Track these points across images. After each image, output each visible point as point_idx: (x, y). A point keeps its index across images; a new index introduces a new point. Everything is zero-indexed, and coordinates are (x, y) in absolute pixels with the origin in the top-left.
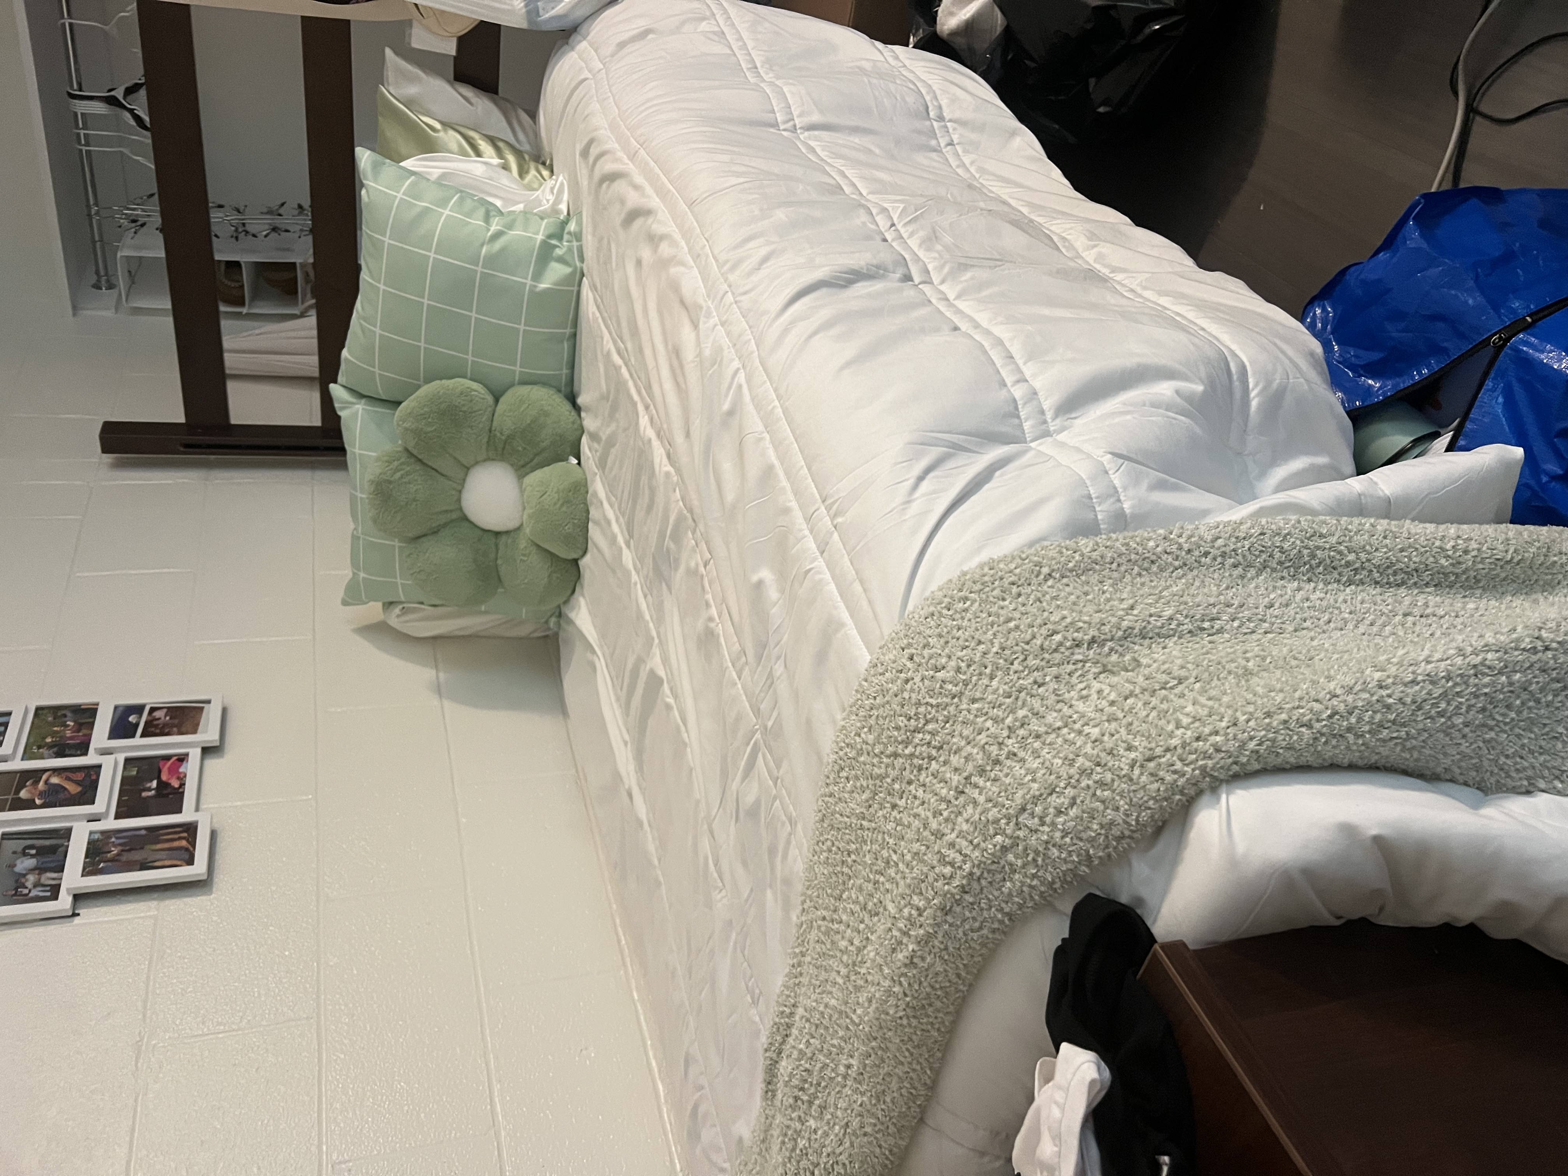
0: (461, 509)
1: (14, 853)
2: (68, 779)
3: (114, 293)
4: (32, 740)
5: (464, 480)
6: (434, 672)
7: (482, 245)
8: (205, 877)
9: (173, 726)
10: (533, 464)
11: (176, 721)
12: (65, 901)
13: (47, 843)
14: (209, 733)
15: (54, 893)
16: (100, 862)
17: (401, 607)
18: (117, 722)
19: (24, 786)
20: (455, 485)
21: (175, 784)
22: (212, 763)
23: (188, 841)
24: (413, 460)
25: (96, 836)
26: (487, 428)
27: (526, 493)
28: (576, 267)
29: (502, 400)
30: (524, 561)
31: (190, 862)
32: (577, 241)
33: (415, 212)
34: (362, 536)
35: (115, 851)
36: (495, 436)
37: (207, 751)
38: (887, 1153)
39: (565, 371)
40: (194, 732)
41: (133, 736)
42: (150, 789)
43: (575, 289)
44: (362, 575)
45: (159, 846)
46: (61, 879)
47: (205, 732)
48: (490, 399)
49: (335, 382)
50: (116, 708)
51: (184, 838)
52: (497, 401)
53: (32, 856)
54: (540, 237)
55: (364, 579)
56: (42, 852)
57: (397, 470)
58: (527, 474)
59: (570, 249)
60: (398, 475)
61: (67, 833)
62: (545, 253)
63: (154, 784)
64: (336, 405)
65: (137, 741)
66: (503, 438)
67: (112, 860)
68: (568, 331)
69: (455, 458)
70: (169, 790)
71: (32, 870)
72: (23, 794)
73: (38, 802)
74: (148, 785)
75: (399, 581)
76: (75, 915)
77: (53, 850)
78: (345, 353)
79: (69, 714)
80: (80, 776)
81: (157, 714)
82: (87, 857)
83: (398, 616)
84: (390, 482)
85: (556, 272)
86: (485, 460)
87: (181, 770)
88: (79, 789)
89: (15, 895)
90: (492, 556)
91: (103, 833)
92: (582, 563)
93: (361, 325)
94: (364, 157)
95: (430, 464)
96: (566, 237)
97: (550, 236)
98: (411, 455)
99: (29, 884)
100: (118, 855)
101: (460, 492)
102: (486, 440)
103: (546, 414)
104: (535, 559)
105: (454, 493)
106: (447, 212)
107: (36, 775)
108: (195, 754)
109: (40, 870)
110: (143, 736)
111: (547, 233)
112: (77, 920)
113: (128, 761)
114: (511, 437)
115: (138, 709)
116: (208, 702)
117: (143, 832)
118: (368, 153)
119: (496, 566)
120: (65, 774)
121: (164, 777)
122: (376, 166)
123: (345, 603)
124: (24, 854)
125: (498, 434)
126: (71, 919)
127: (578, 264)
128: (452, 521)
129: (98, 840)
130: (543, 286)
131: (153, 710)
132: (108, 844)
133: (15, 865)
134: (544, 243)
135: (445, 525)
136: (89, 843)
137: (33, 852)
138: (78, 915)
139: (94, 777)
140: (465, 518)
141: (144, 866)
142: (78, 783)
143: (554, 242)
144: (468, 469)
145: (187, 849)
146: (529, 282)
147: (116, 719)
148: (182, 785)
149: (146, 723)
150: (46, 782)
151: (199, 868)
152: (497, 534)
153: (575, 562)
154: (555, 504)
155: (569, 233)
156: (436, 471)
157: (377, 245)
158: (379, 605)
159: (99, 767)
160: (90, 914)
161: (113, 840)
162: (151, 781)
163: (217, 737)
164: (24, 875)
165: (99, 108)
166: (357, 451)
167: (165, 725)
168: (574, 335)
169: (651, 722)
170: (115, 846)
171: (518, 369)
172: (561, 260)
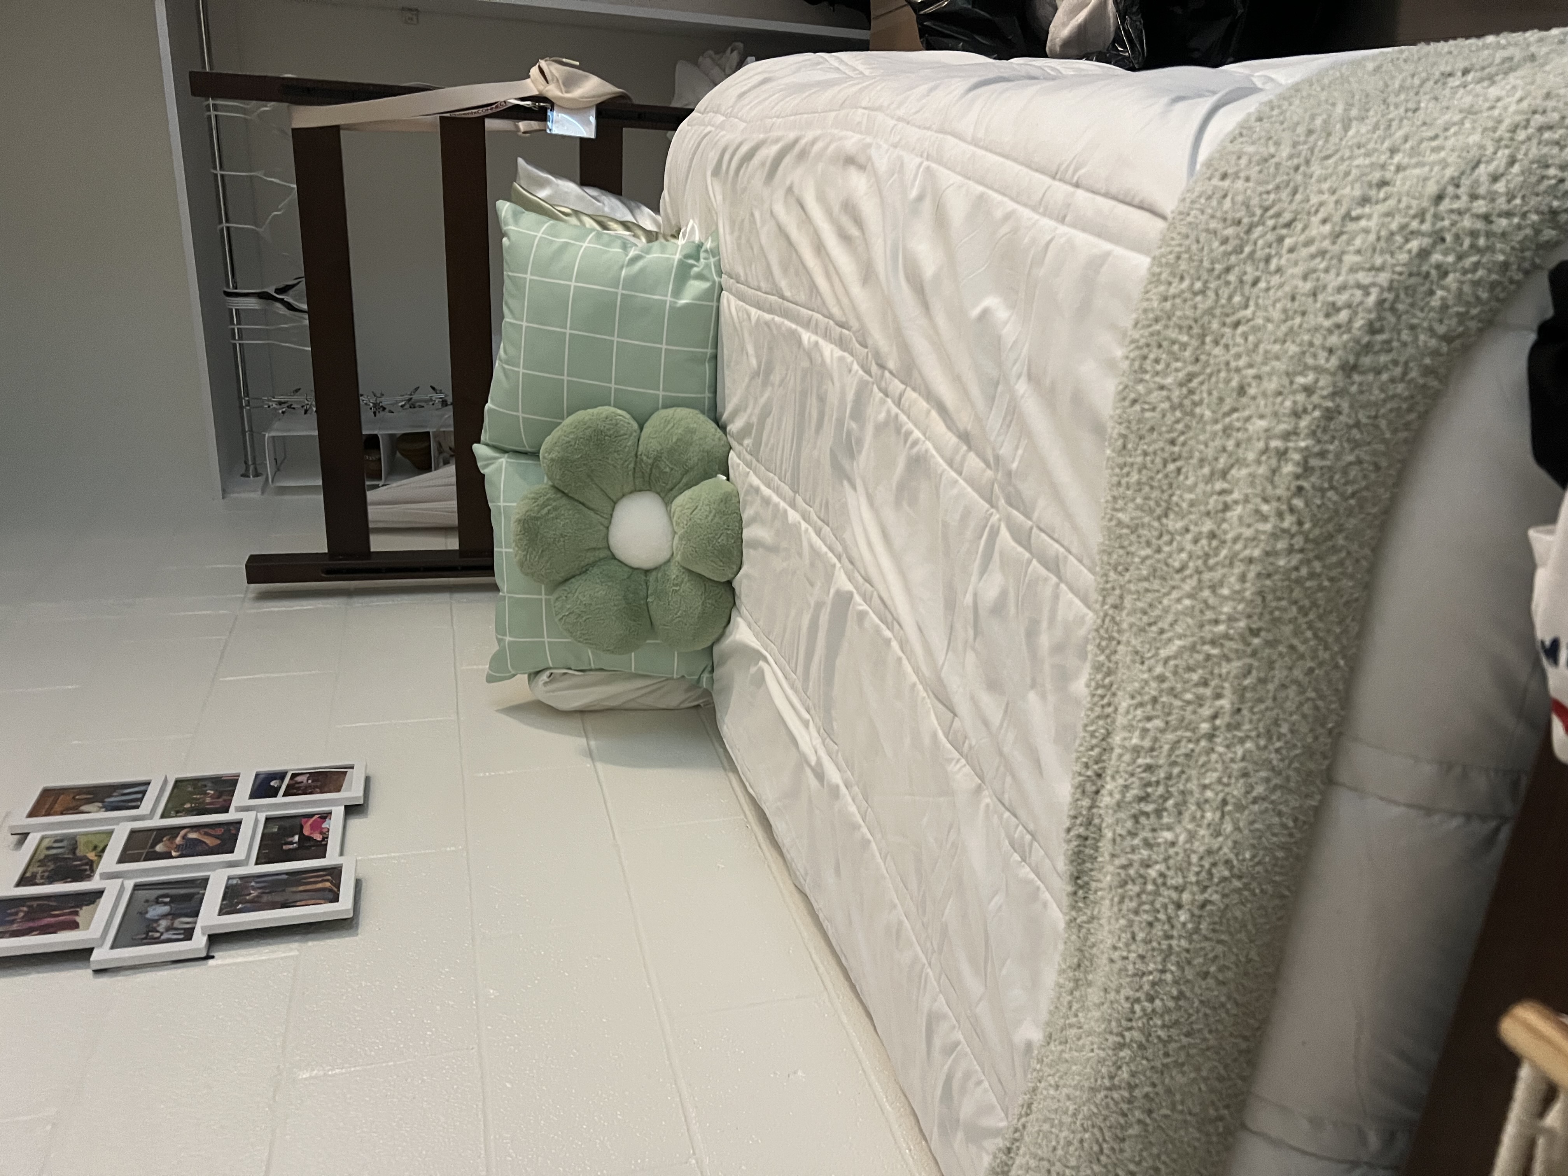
0: (609, 548)
1: (147, 901)
2: (206, 834)
3: (261, 479)
4: (170, 805)
5: (611, 515)
6: (584, 740)
7: (622, 267)
8: (351, 916)
9: (317, 787)
10: (681, 485)
11: (319, 784)
12: (199, 941)
13: (182, 891)
14: (352, 791)
15: (188, 934)
16: (238, 904)
17: (548, 673)
18: (259, 785)
19: (160, 841)
20: (602, 520)
21: (318, 837)
22: (355, 823)
23: (331, 883)
24: (559, 495)
25: (235, 882)
26: (633, 453)
27: (675, 519)
28: (714, 282)
29: (647, 425)
30: (676, 591)
31: (336, 899)
32: (714, 256)
33: (555, 247)
34: (507, 595)
35: (254, 893)
36: (642, 460)
37: (352, 810)
38: (1291, 824)
39: (707, 395)
40: (339, 791)
41: (275, 796)
42: (292, 843)
43: (715, 304)
44: (508, 639)
45: (301, 888)
46: (195, 923)
47: (349, 789)
48: (635, 426)
49: (479, 442)
50: (257, 775)
51: (328, 880)
52: (641, 428)
53: (166, 904)
54: (678, 257)
55: (510, 643)
56: (174, 899)
57: (544, 505)
58: (675, 497)
59: (707, 266)
60: (545, 510)
61: (204, 882)
62: (683, 273)
63: (296, 838)
64: (479, 464)
65: (280, 799)
66: (650, 461)
67: (252, 901)
68: (709, 351)
69: (602, 490)
70: (312, 843)
71: (164, 916)
72: (159, 848)
73: (174, 854)
74: (290, 839)
75: (546, 640)
76: (209, 957)
77: (188, 897)
78: (489, 406)
79: (209, 784)
80: (219, 831)
81: (299, 779)
82: (224, 898)
83: (546, 684)
84: (537, 519)
85: (695, 288)
86: (631, 492)
87: (324, 826)
88: (218, 842)
89: (145, 938)
90: (642, 594)
91: (242, 878)
92: (735, 584)
93: (504, 369)
94: (504, 208)
95: (576, 497)
96: (702, 255)
97: (687, 256)
98: (557, 489)
99: (161, 929)
100: (257, 896)
101: (608, 528)
102: (632, 466)
103: (693, 432)
104: (687, 586)
105: (601, 528)
106: (585, 245)
107: (174, 831)
108: (338, 812)
109: (173, 915)
110: (285, 795)
111: (685, 252)
112: (211, 962)
113: (268, 819)
114: (658, 458)
115: (281, 776)
116: (352, 767)
117: (285, 877)
118: (508, 204)
119: (647, 604)
120: (202, 831)
121: (306, 832)
122: (516, 216)
123: (490, 679)
124: (157, 901)
125: (645, 458)
126: (204, 962)
127: (717, 279)
128: (600, 560)
129: (237, 885)
130: (682, 302)
131: (294, 776)
132: (247, 888)
133: (147, 912)
134: (681, 263)
135: (593, 564)
136: (227, 887)
137: (168, 900)
138: (213, 957)
139: (233, 832)
140: (614, 557)
141: (284, 905)
142: (217, 837)
143: (691, 261)
144: (615, 503)
145: (331, 890)
146: (669, 299)
147: (258, 782)
148: (325, 838)
149: (288, 786)
150: (184, 837)
151: (344, 905)
152: (647, 572)
153: (729, 583)
154: (707, 516)
155: (706, 251)
156: (583, 504)
157: (519, 285)
158: (526, 676)
159: (239, 823)
160: (226, 958)
161: (253, 884)
162: (293, 836)
163: (361, 793)
164: (156, 921)
165: (252, 304)
166: (502, 504)
167: (310, 786)
168: (715, 357)
169: (840, 662)
170: (254, 888)
171: (661, 393)
172: (700, 277)
